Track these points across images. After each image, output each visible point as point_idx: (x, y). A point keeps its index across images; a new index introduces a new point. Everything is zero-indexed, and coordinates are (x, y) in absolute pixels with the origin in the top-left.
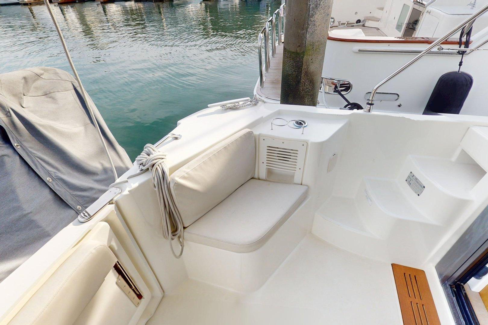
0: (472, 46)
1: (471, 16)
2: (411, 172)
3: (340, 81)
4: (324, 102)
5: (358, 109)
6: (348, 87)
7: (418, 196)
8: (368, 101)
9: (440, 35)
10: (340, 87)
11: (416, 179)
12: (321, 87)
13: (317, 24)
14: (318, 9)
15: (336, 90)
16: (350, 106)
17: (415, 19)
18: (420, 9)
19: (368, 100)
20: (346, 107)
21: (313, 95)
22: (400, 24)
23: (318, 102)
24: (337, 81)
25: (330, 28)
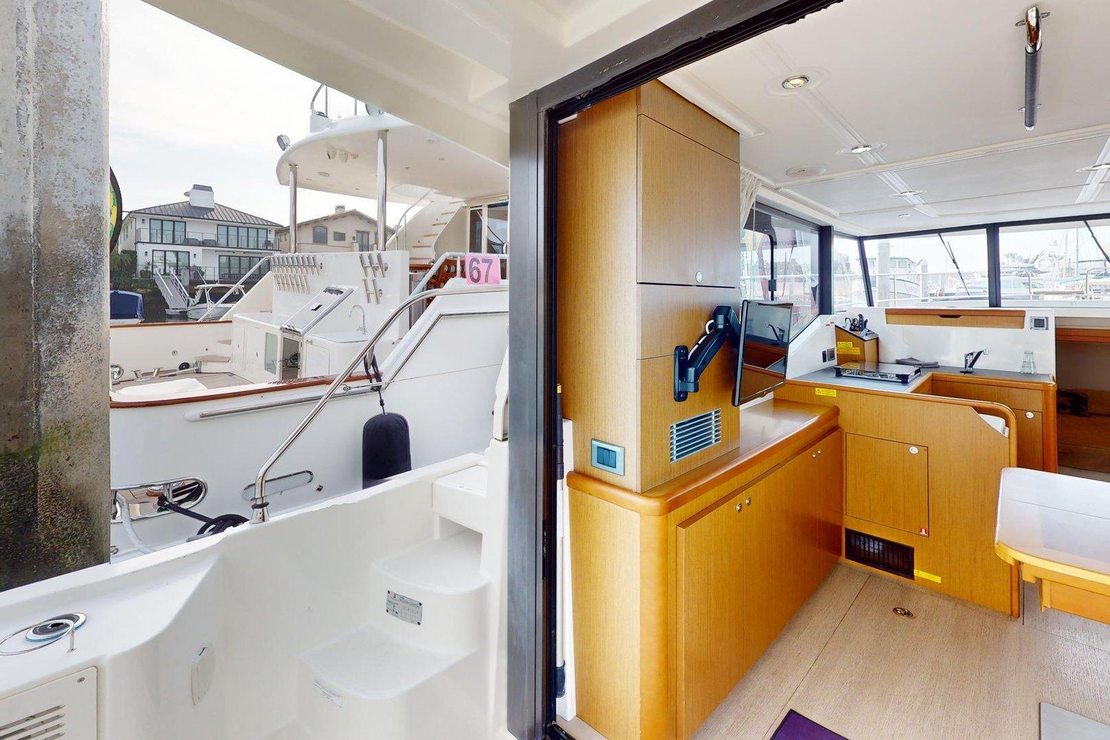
0: (385, 379)
1: (367, 344)
2: (389, 592)
3: (170, 484)
4: (136, 542)
5: (235, 525)
6: (196, 490)
7: (418, 626)
8: (254, 503)
9: (338, 370)
10: (174, 496)
11: (402, 598)
12: (116, 512)
13: (70, 383)
14: (68, 352)
15: (163, 504)
16: (213, 526)
17: (293, 353)
18: (296, 338)
19: (252, 500)
20: (202, 531)
21: (91, 539)
22: (271, 362)
23: (112, 549)
24: (162, 486)
25: (113, 384)
